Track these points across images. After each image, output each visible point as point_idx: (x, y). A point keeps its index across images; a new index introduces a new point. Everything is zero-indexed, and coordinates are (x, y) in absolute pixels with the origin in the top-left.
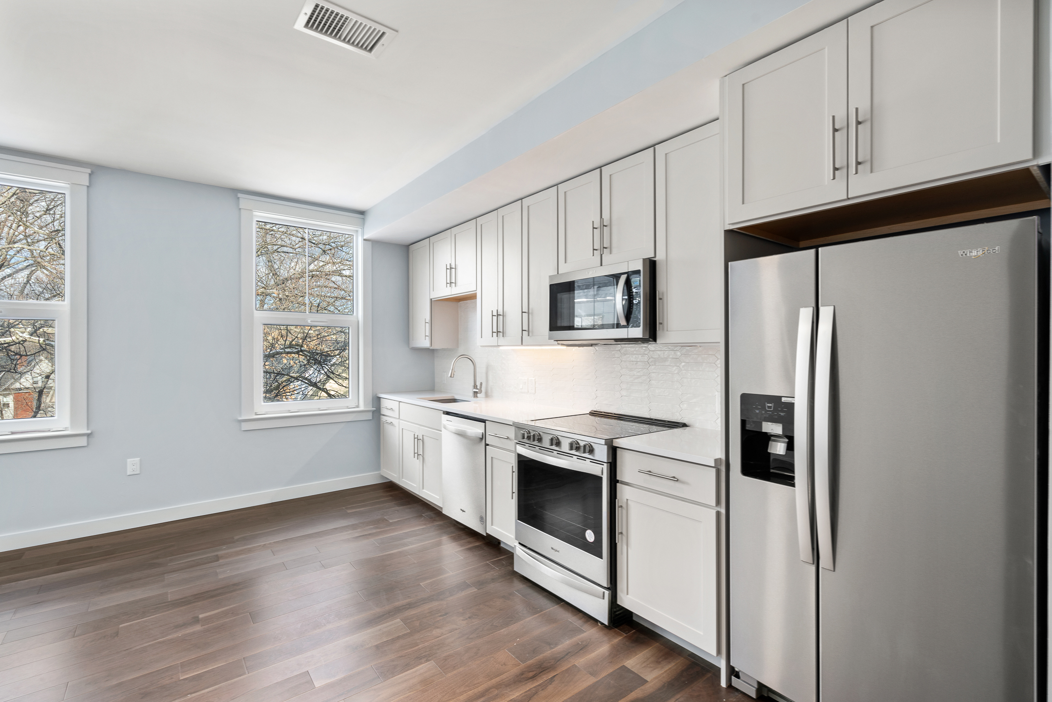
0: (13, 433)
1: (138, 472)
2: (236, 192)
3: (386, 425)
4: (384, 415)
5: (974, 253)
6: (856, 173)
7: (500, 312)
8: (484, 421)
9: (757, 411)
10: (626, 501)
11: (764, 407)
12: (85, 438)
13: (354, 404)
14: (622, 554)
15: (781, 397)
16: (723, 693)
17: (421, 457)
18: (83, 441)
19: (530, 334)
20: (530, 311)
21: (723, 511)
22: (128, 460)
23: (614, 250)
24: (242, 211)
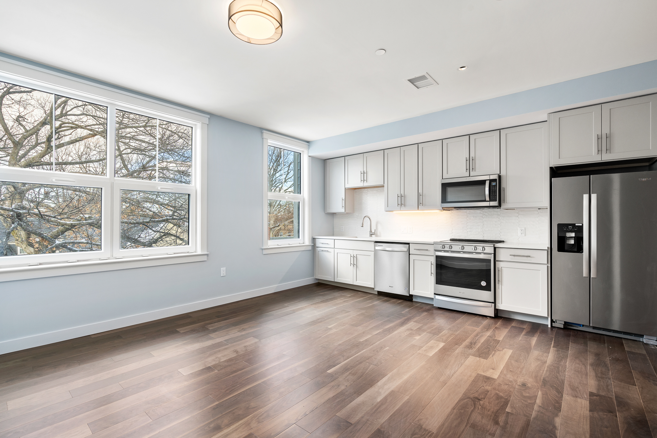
0: (174, 254)
1: (225, 275)
2: (262, 129)
3: (321, 253)
4: (318, 247)
5: (643, 179)
6: (606, 153)
7: (403, 195)
8: (409, 244)
9: (565, 229)
10: (501, 268)
11: (568, 228)
12: (206, 256)
13: (302, 242)
14: (499, 289)
15: (575, 224)
16: (549, 330)
17: (355, 266)
18: (205, 258)
19: (423, 205)
20: (423, 195)
21: (549, 265)
22: (221, 268)
23: (477, 170)
24: (264, 139)
